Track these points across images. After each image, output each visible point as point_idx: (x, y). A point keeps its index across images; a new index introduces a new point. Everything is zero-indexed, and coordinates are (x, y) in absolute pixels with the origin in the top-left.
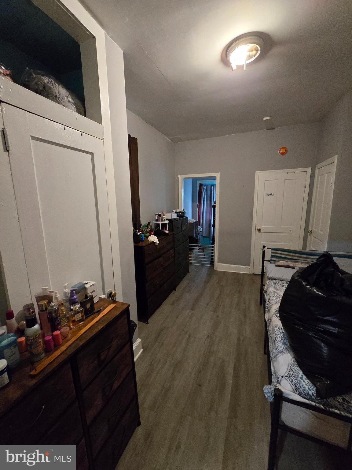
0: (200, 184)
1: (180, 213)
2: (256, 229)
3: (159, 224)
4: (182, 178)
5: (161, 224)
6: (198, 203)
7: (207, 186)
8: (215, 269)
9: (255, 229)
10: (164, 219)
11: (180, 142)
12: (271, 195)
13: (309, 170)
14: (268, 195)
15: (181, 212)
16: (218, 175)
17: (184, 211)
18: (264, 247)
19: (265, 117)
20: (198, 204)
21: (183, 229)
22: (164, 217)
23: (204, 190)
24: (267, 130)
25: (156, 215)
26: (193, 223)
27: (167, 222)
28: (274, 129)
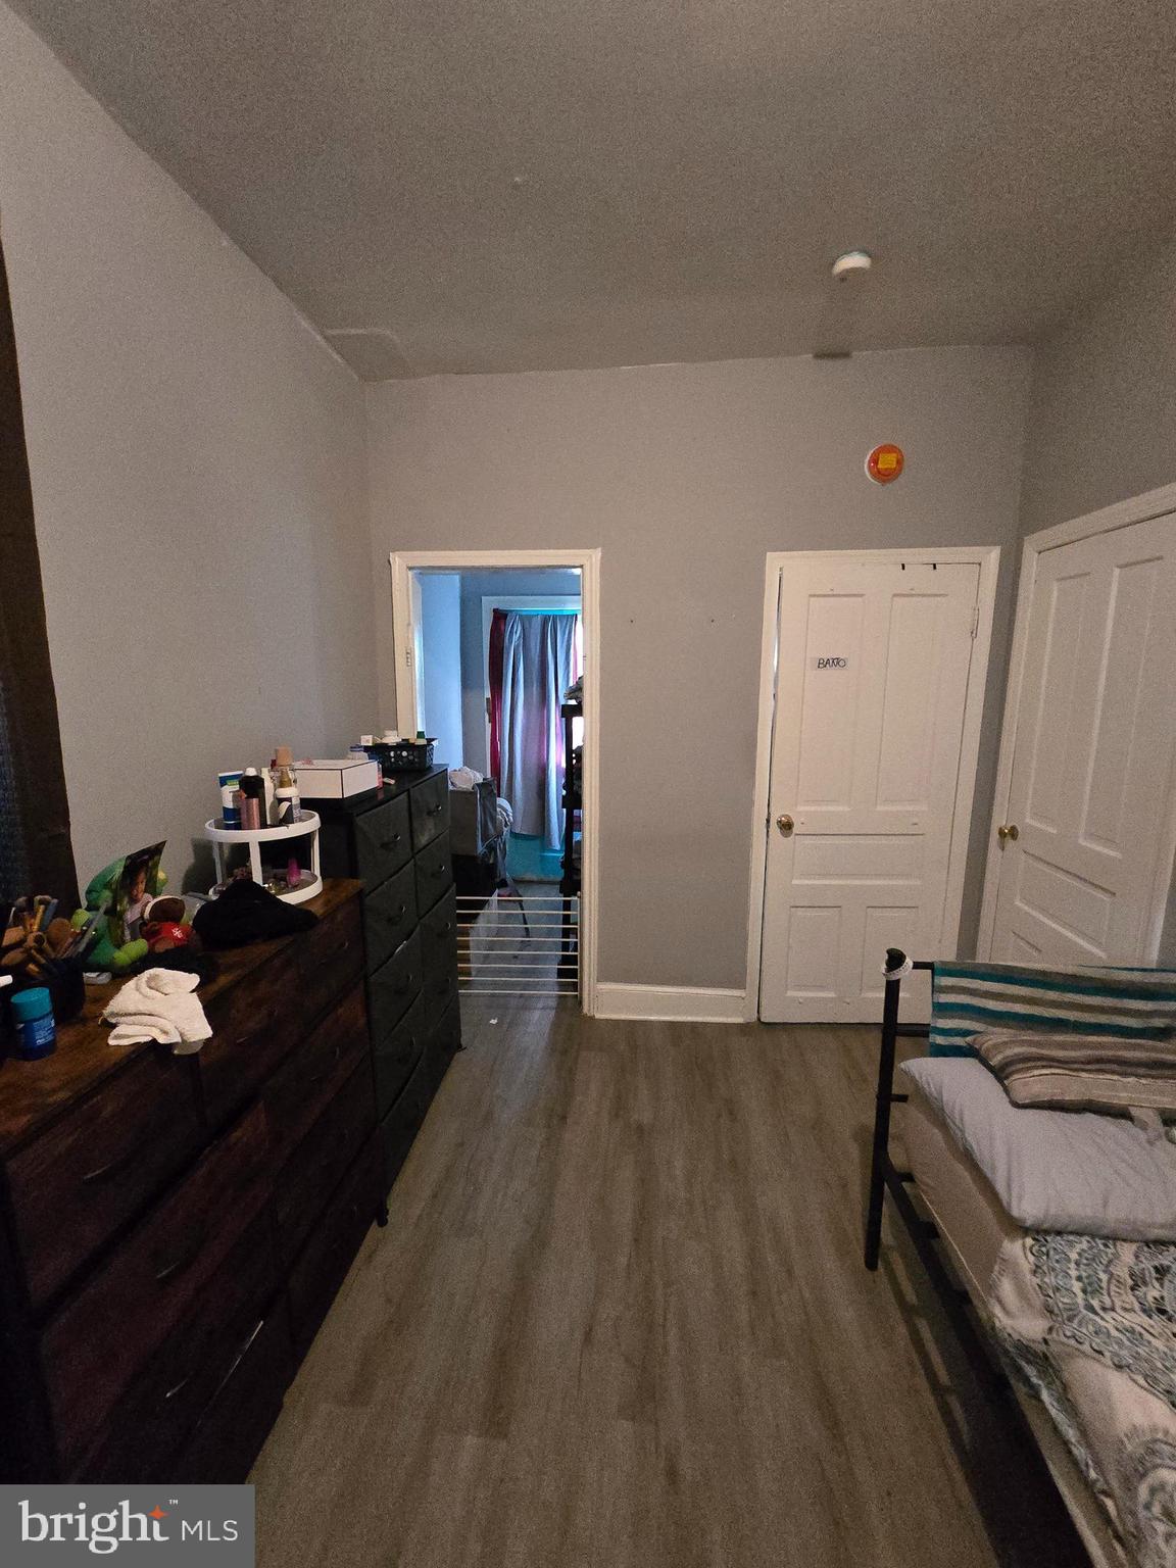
0: (496, 611)
1: (405, 754)
2: (773, 822)
3: (246, 846)
4: (410, 568)
5: (262, 845)
6: (488, 694)
7: (526, 620)
8: (585, 1010)
9: (768, 821)
10: (285, 805)
11: (391, 377)
12: (836, 662)
13: (992, 557)
14: (823, 664)
15: (406, 745)
16: (587, 564)
17: (423, 742)
18: (895, 959)
19: (847, 253)
20: (490, 696)
21: (423, 839)
22: (285, 792)
23: (515, 637)
24: (818, 356)
25: (223, 781)
26: (473, 794)
27: (311, 824)
28: (846, 355)
